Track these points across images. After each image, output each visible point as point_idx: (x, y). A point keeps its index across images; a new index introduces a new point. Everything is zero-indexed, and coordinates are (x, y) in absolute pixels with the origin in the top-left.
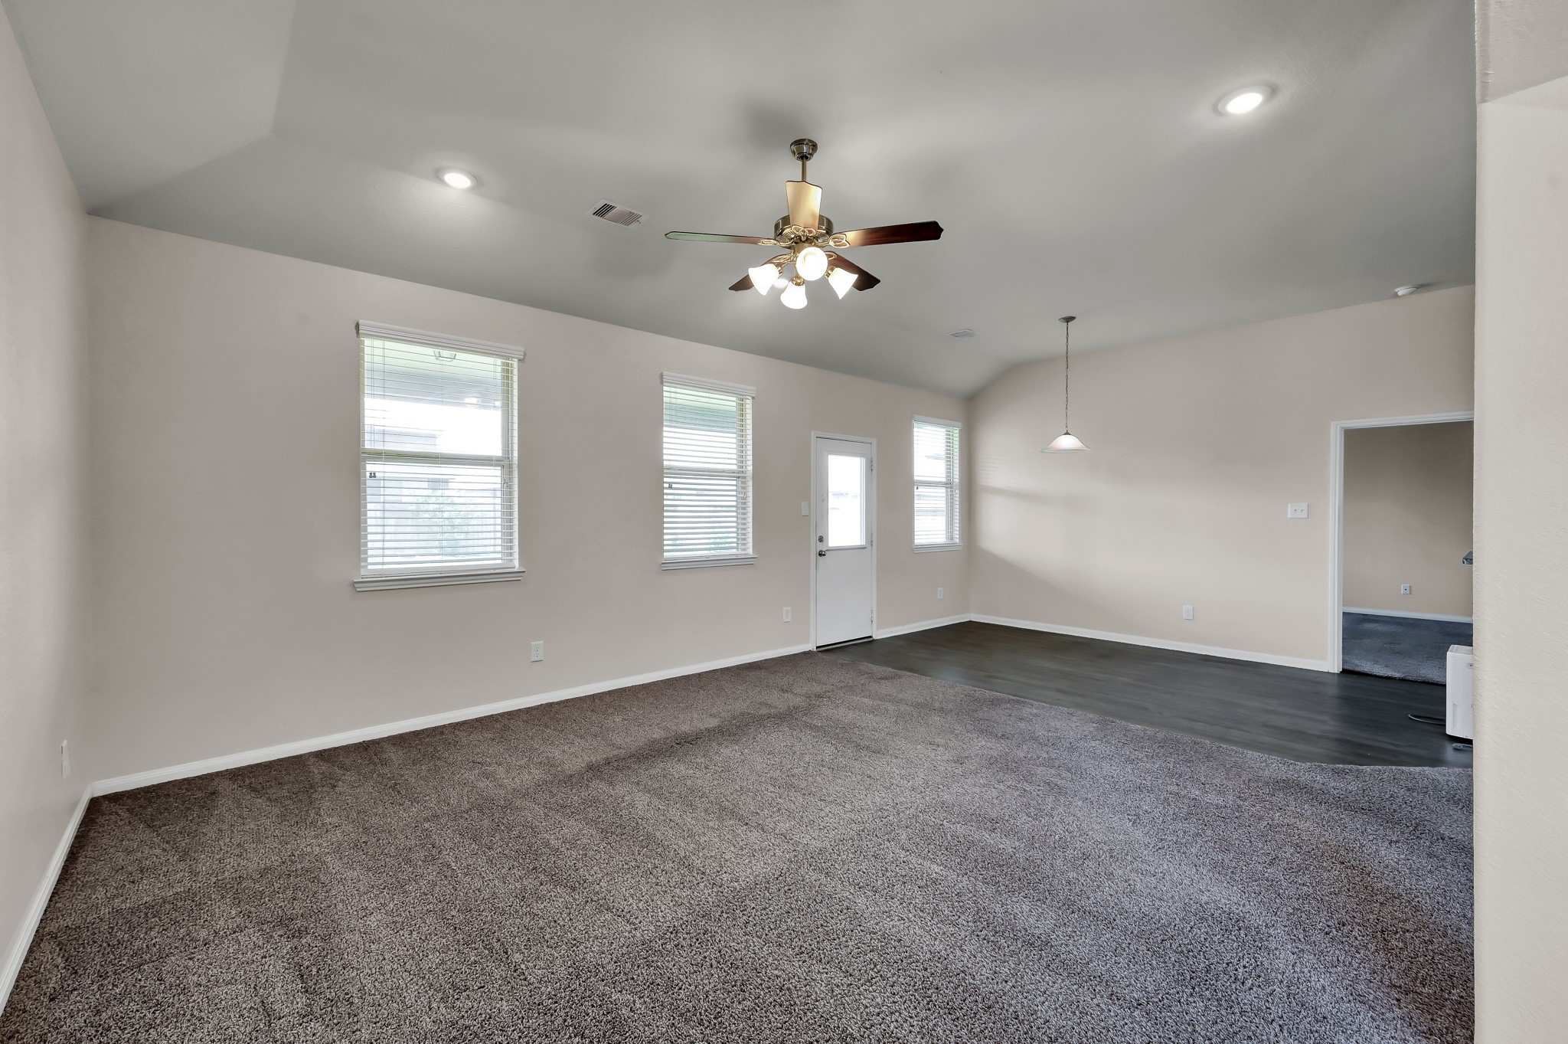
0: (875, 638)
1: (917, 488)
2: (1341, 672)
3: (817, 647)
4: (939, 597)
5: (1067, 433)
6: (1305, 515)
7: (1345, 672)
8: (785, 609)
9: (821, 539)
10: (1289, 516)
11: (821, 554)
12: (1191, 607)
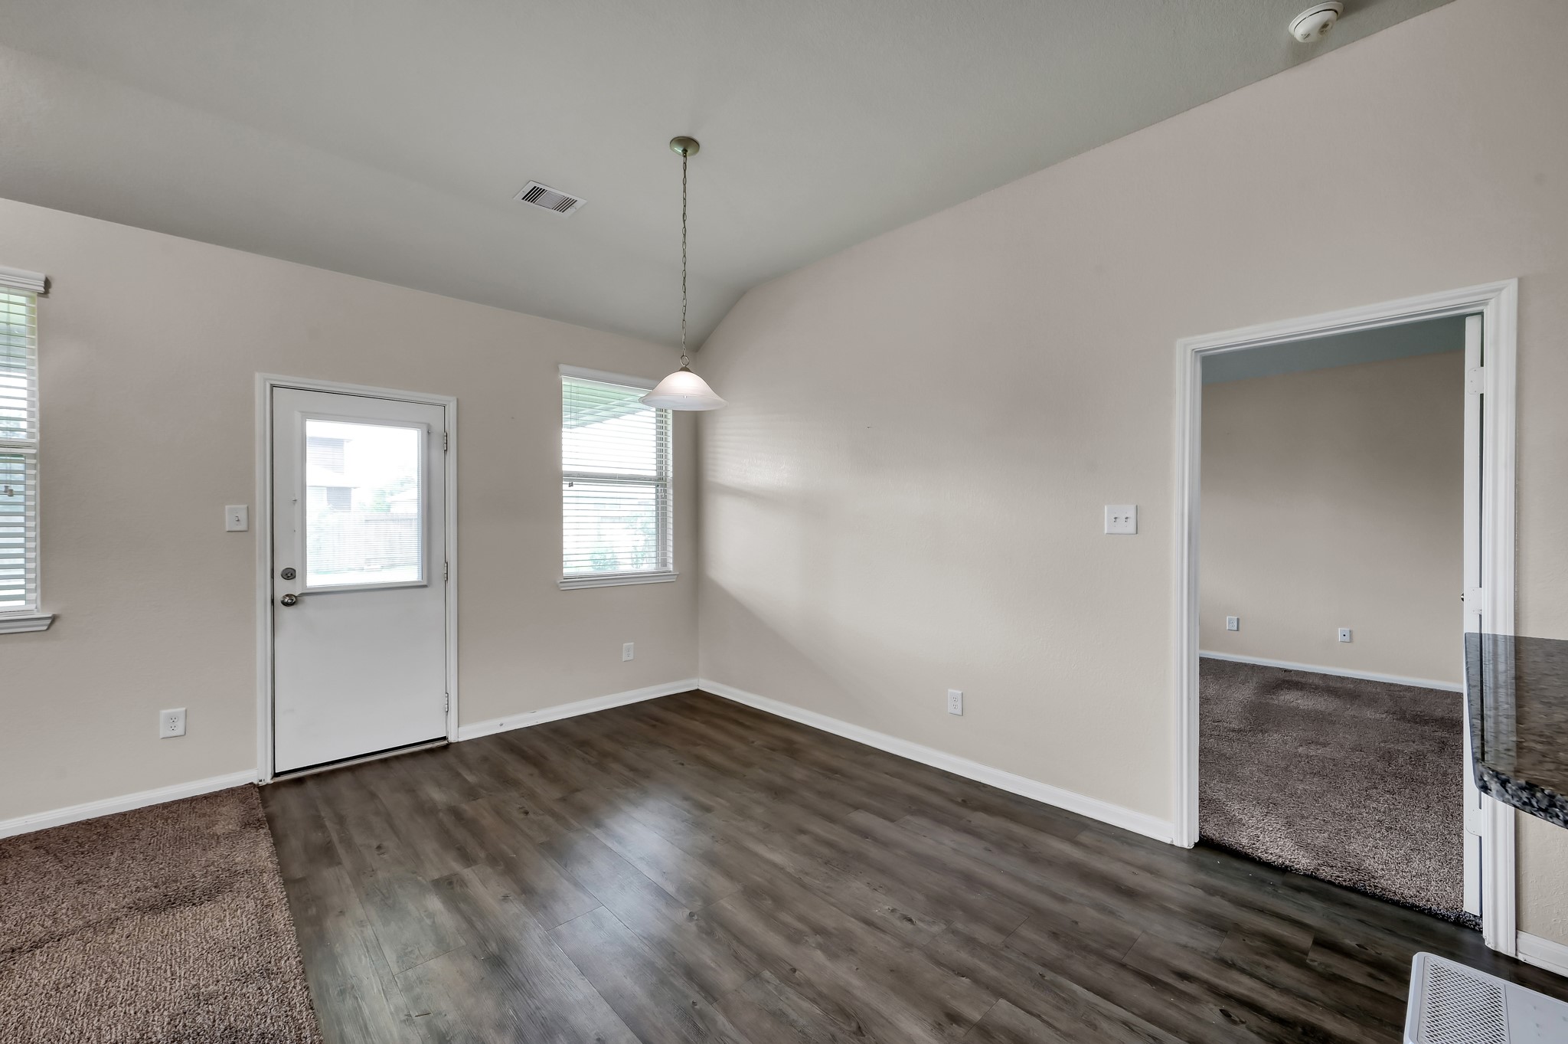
0: (452, 739)
1: (571, 485)
2: (1196, 845)
3: (276, 775)
4: (625, 658)
5: (685, 369)
6: (1130, 527)
7: (1205, 843)
8: (164, 712)
9: (289, 574)
10: (1106, 532)
11: (291, 602)
12: (960, 692)
